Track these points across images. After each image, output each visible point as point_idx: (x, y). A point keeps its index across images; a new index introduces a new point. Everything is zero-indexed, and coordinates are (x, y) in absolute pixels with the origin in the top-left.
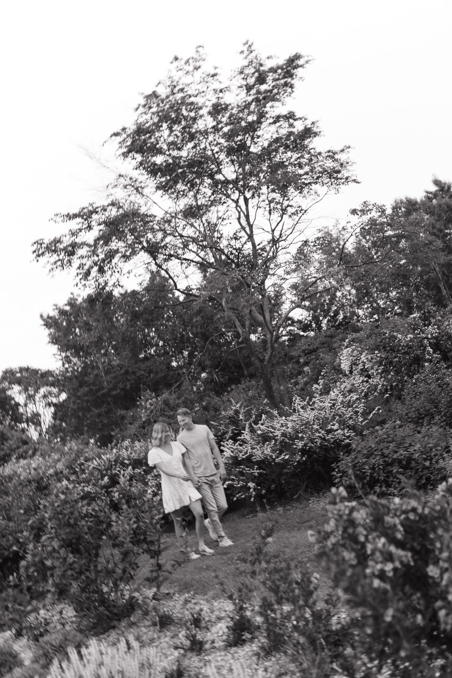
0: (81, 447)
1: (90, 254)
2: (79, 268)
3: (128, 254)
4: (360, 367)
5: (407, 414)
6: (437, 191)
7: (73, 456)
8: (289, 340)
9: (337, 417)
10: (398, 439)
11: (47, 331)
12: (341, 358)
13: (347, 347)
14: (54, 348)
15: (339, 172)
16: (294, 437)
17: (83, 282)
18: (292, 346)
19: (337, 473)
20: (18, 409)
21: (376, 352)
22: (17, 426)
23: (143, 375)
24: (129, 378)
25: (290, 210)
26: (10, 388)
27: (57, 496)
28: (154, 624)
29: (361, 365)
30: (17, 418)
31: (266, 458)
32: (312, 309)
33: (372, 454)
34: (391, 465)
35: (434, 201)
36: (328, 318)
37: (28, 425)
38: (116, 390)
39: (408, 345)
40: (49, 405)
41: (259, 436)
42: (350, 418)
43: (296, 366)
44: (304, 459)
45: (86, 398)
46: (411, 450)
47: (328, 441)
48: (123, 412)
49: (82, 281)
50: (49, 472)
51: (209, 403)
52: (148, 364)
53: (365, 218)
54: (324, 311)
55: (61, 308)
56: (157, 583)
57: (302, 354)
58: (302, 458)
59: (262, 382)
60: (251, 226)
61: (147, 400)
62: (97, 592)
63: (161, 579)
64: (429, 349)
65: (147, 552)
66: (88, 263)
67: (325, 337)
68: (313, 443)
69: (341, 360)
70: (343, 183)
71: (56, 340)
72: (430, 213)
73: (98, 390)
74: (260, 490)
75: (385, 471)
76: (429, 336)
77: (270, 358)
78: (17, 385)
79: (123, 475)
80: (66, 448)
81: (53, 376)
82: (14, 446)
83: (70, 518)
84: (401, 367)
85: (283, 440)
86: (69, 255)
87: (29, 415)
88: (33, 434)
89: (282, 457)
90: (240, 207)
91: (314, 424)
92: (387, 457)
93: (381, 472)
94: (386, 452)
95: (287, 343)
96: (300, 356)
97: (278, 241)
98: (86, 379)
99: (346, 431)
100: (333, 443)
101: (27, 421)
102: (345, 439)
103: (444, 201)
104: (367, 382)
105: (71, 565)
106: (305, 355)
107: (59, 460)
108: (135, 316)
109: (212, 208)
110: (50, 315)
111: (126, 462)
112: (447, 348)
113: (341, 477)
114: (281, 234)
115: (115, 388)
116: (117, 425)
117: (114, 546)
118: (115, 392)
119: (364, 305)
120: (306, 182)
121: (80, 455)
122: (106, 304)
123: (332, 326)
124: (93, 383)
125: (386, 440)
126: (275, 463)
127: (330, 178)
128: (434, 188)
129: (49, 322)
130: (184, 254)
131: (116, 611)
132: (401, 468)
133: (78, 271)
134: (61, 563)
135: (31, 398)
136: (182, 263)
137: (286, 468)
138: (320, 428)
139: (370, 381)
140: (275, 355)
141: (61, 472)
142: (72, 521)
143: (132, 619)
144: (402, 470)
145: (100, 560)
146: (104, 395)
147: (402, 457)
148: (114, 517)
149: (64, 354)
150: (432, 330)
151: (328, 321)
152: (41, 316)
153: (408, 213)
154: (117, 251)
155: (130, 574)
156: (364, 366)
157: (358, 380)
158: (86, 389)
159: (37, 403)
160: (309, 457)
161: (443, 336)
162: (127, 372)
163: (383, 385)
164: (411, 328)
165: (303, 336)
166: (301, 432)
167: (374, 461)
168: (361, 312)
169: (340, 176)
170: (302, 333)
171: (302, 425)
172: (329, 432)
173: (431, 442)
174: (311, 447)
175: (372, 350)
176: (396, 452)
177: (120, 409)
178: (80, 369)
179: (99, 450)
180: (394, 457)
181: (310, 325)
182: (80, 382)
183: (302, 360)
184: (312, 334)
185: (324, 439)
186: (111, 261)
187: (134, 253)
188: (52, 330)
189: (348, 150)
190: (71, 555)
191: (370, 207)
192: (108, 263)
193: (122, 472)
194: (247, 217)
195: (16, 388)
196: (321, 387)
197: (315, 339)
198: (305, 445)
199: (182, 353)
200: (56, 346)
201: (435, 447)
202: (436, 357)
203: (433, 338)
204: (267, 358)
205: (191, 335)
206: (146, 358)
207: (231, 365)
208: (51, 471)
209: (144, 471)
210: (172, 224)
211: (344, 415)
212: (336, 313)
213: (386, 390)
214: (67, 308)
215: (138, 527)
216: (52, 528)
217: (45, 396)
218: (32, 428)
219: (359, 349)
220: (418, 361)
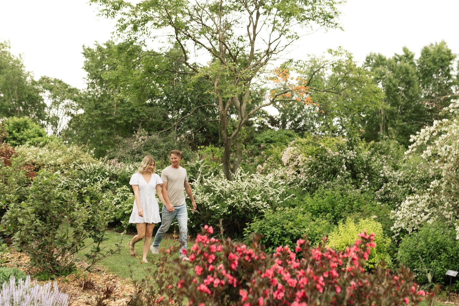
0: (80, 152)
1: (131, 13)
2: (119, 21)
3: (160, 23)
4: (295, 163)
5: (311, 206)
6: (403, 56)
7: (72, 157)
8: (259, 128)
9: (263, 192)
10: (297, 220)
11: (84, 59)
12: (284, 152)
13: (291, 146)
14: (86, 74)
15: (332, 17)
16: (227, 196)
17: (119, 33)
18: (260, 133)
19: (248, 229)
20: (44, 109)
21: (310, 157)
22: (39, 121)
23: (144, 116)
24: (133, 115)
25: (288, 34)
26: (42, 92)
27: (42, 178)
28: (81, 286)
29: (297, 162)
30: (41, 116)
31: (203, 203)
32: (283, 111)
33: (276, 225)
34: (285, 236)
35: (399, 62)
36: (293, 121)
37: (48, 123)
38: (121, 120)
39: (331, 159)
40: (68, 114)
41: (205, 187)
42: (272, 196)
43: (257, 148)
44: (229, 213)
45: (97, 118)
46: (302, 231)
47: (250, 206)
48: (120, 138)
49: (118, 31)
50: (50, 162)
51: (185, 153)
52: (151, 109)
53: (336, 59)
54: (291, 115)
55: (100, 45)
56: (93, 260)
57: (264, 141)
58: (228, 212)
59: (223, 150)
60: (255, 35)
61: (141, 136)
62: (49, 252)
63: (96, 258)
64: (344, 166)
65: (93, 237)
66: (127, 20)
67: (285, 134)
68: (239, 204)
69: (283, 153)
70: (332, 27)
71: (89, 68)
72: (392, 70)
73: (107, 116)
74: (192, 224)
75: (280, 239)
76: (348, 158)
77: (235, 136)
78: (48, 91)
79: (101, 182)
80: (68, 149)
81: (77, 93)
82: (32, 135)
83: (46, 195)
84: (322, 173)
85: (220, 195)
86: (114, 9)
87: (51, 116)
88: (49, 131)
89: (215, 206)
90: (252, 18)
91: (245, 191)
92: (285, 230)
93: (277, 238)
94: (285, 226)
95: (257, 130)
96: (262, 142)
97: (272, 52)
98: (101, 104)
99: (265, 203)
100: (253, 209)
101: (48, 120)
102: (262, 209)
103: (405, 64)
104: (296, 175)
105: (36, 227)
106: (266, 143)
107: (60, 156)
108: (150, 71)
109: (233, 11)
110: (90, 48)
111: (106, 173)
112: (358, 170)
113: (249, 233)
114: (275, 49)
115: (120, 119)
116: (113, 146)
117: (72, 225)
118: (119, 122)
119: (321, 121)
120: (307, 16)
121: (77, 158)
122: (130, 55)
123: (293, 129)
124: (106, 109)
125: (289, 218)
126: (208, 209)
127: (324, 20)
128: (402, 53)
129: (88, 53)
130: (199, 38)
131: (57, 269)
132: (292, 240)
133: (118, 23)
134: (29, 223)
135: (56, 103)
136: (196, 44)
137: (214, 215)
138: (248, 196)
139: (299, 175)
140: (240, 134)
141: (59, 165)
142: (46, 198)
143: (67, 278)
144: (291, 242)
145: (58, 231)
146: (111, 121)
147: (295, 233)
148: (77, 205)
149: (91, 81)
150: (351, 154)
151: (292, 124)
152: (83, 46)
153: (377, 65)
154: (151, 18)
155: (77, 248)
156: (298, 163)
157: (290, 172)
158: (99, 112)
159: (60, 110)
160: (234, 213)
161: (358, 161)
162: (133, 110)
163: (305, 181)
164: (338, 147)
165: (270, 128)
166: (234, 194)
167: (275, 230)
168: (317, 126)
169: (332, 20)
170: (270, 126)
171: (237, 189)
172: (253, 200)
173: (318, 229)
174: (236, 206)
175: (308, 154)
176: (292, 229)
177: (120, 135)
178: (99, 96)
179: (92, 159)
180: (289, 231)
181: (278, 122)
182: (96, 105)
183: (262, 145)
184: (277, 129)
185: (248, 204)
186: (144, 24)
187: (164, 24)
188: (88, 59)
189: (344, 3)
190: (38, 220)
191: (343, 52)
192: (142, 25)
193: (101, 179)
194: (255, 27)
195: (48, 93)
196: (263, 168)
197: (278, 134)
198: (233, 204)
199: (178, 110)
200: (87, 73)
201: (319, 233)
202: (347, 174)
203: (350, 159)
204: (233, 135)
205: (189, 100)
206: (151, 105)
207: (210, 131)
208: (52, 162)
209: (117, 184)
210: (200, 13)
211: (269, 192)
212: (300, 120)
213: (306, 185)
214: (105, 47)
215: (93, 218)
216: (32, 198)
217: (67, 106)
218: (50, 127)
219: (299, 150)
220: (335, 172)
